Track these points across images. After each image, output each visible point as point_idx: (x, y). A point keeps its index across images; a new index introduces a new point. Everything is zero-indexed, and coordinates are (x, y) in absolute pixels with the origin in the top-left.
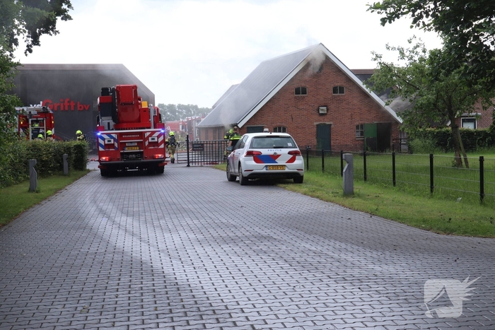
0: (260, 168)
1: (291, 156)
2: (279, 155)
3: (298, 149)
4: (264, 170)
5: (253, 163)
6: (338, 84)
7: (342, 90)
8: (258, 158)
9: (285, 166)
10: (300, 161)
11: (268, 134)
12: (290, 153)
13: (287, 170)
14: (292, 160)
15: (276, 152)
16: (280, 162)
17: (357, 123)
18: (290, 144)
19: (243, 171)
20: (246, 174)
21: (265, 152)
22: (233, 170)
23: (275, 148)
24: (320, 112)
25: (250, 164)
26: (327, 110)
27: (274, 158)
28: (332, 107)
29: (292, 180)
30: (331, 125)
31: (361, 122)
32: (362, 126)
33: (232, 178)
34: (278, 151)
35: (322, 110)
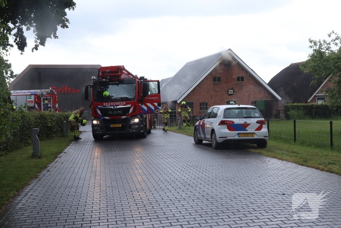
0: (233, 135)
1: (259, 125)
2: (249, 124)
3: (263, 119)
4: (237, 137)
5: (227, 131)
6: (240, 75)
7: (242, 79)
8: (231, 127)
9: (254, 133)
10: (264, 130)
11: (237, 106)
12: (258, 122)
13: (256, 137)
14: (259, 128)
15: (246, 121)
16: (250, 130)
18: (257, 115)
19: (217, 138)
20: (219, 140)
21: (237, 121)
22: (202, 136)
23: (245, 118)
24: (229, 93)
25: (223, 132)
27: (244, 126)
28: (236, 89)
31: (254, 100)
32: (255, 102)
33: (199, 142)
34: (248, 121)
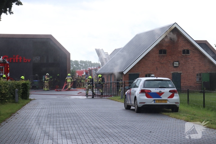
0: (150, 101)
1: (171, 93)
2: (163, 93)
3: (175, 89)
4: (153, 103)
5: (145, 98)
6: (186, 48)
7: (188, 52)
8: (149, 94)
9: (167, 100)
10: (176, 97)
11: (155, 78)
12: (170, 91)
13: (168, 103)
14: (172, 96)
15: (161, 90)
16: (164, 97)
17: (197, 73)
18: (170, 86)
19: (138, 103)
20: (140, 105)
21: (153, 90)
22: (129, 102)
23: (160, 88)
24: (175, 65)
25: (143, 99)
26: (179, 64)
27: (159, 94)
28: (182, 62)
29: (170, 110)
30: (181, 73)
31: (200, 72)
32: (200, 74)
33: (128, 108)
34: (162, 90)
35: (176, 64)
